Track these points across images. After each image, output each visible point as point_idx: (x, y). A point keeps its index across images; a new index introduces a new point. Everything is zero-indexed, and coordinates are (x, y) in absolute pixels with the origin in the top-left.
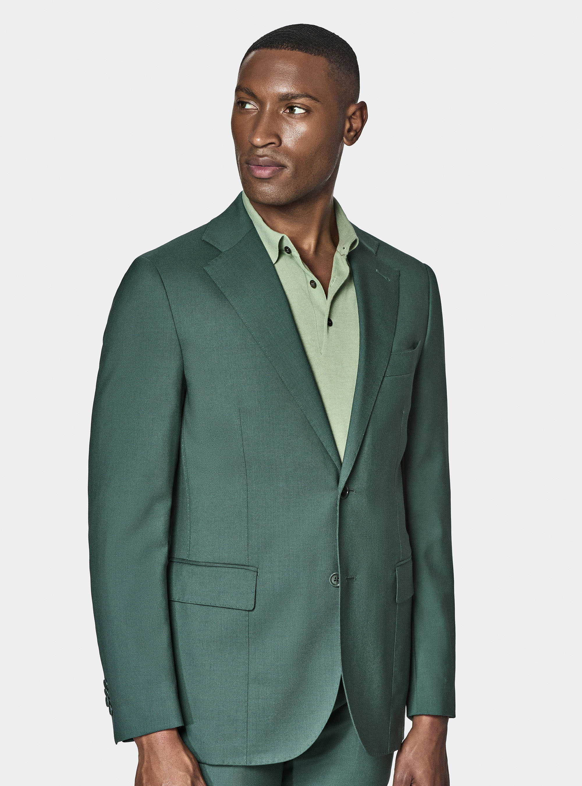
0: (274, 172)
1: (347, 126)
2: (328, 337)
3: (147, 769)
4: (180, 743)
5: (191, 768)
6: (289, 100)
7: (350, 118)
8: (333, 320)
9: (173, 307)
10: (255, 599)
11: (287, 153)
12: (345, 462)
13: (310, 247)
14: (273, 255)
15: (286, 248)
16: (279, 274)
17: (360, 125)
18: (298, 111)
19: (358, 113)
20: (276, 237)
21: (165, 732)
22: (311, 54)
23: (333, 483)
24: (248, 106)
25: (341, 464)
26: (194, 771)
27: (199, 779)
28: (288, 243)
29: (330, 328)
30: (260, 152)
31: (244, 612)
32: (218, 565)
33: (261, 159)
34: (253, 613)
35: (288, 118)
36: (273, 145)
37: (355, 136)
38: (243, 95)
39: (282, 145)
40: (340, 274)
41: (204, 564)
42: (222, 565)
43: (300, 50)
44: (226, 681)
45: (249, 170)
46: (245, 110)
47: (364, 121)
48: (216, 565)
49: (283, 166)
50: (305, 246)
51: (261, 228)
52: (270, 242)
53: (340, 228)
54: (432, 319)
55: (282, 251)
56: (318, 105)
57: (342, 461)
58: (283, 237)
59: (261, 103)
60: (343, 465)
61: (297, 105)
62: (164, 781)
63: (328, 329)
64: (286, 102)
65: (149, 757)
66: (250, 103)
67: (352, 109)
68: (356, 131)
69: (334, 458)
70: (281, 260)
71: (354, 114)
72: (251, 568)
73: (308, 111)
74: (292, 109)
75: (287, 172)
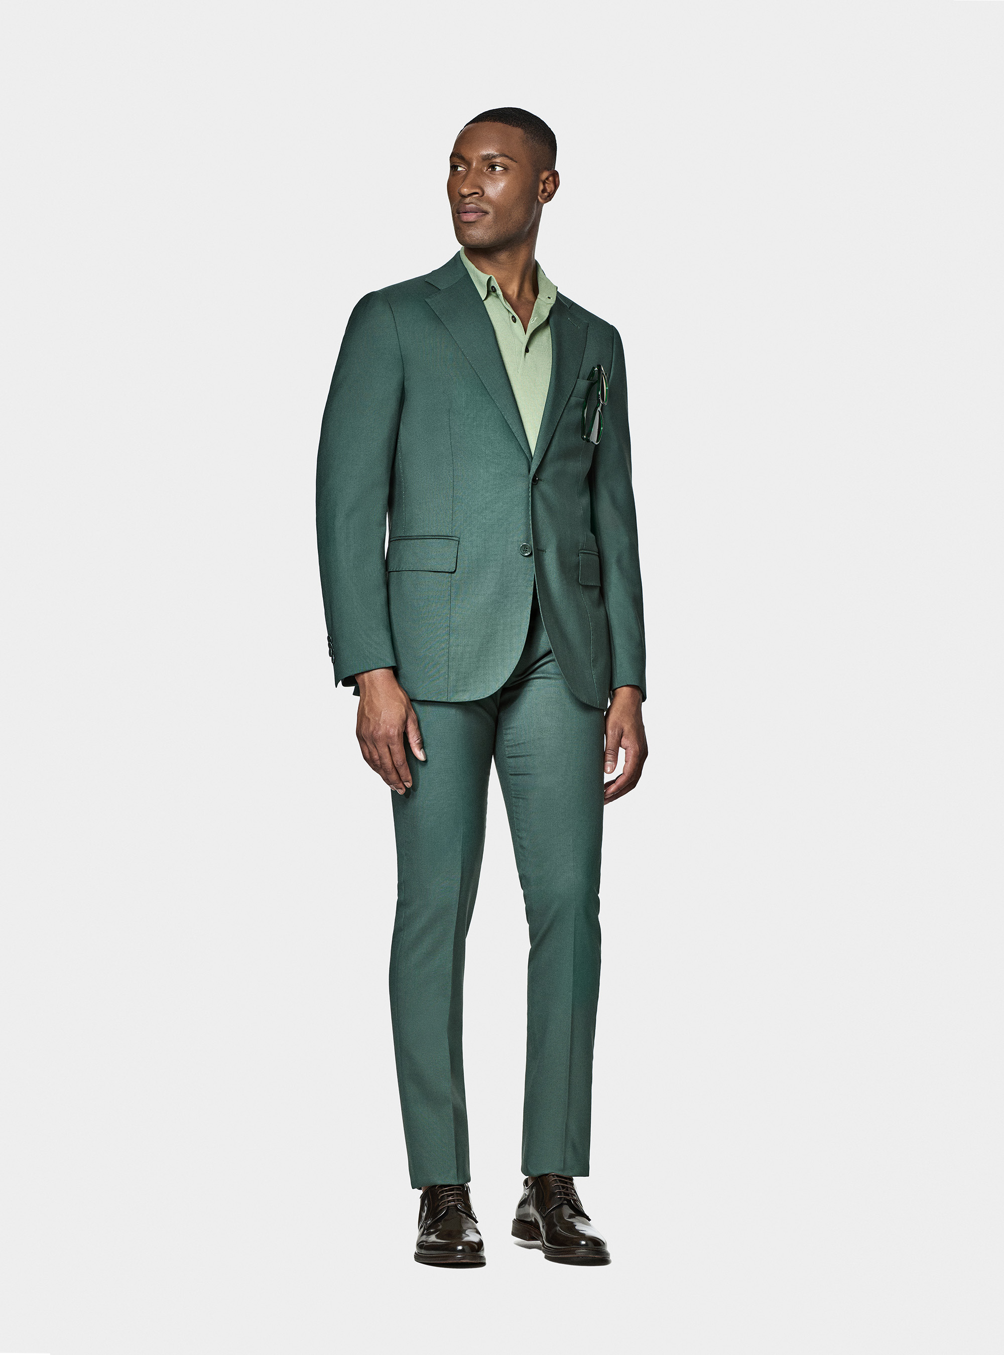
0: (478, 216)
1: (541, 187)
2: (525, 360)
3: (368, 702)
4: (395, 681)
5: (405, 701)
6: (490, 159)
7: (544, 183)
8: (530, 349)
9: (398, 328)
10: (456, 563)
11: (489, 201)
12: (535, 458)
13: (514, 293)
14: (483, 294)
15: (493, 287)
16: (486, 307)
17: (553, 189)
18: (498, 169)
19: (551, 179)
20: (485, 278)
21: (383, 670)
22: (510, 125)
23: (526, 471)
24: (460, 169)
25: (532, 458)
26: (407, 703)
27: (411, 710)
28: (495, 283)
29: (527, 354)
30: (468, 200)
31: (447, 574)
32: (427, 537)
33: (467, 206)
34: (455, 574)
35: (491, 175)
36: (477, 195)
37: (548, 196)
38: (456, 160)
39: (485, 195)
40: (539, 315)
41: (416, 537)
42: (430, 537)
43: (502, 122)
44: (432, 632)
45: (459, 217)
46: (457, 172)
47: (556, 186)
48: (426, 537)
49: (486, 213)
50: (510, 292)
51: (474, 272)
52: (480, 283)
53: (539, 283)
54: (615, 365)
55: (491, 290)
56: (514, 164)
57: (533, 454)
58: (491, 277)
59: (468, 164)
60: (534, 459)
61: (497, 164)
62: (383, 710)
63: (525, 355)
64: (487, 162)
65: (370, 692)
66: (460, 167)
67: (545, 175)
68: (549, 193)
69: (526, 451)
70: (489, 299)
71: (547, 179)
72: (454, 538)
73: (506, 169)
74: (493, 167)
75: (489, 218)
